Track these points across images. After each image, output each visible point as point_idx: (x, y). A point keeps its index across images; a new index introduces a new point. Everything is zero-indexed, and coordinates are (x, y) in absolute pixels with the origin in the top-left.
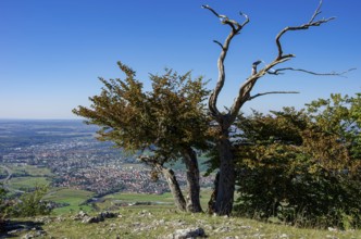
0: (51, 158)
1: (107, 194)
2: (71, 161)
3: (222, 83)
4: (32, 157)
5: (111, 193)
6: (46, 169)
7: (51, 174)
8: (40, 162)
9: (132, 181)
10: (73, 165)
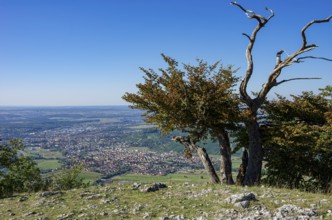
0: (62, 143)
1: (115, 175)
2: (80, 144)
3: (251, 71)
4: (45, 141)
5: (119, 174)
6: (58, 153)
7: (62, 157)
8: (52, 145)
9: (138, 163)
10: (83, 148)
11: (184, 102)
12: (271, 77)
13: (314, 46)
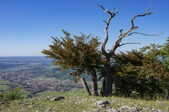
0: (10, 76)
1: (38, 92)
2: (20, 76)
3: (107, 39)
5: (40, 92)
6: (7, 81)
7: (10, 83)
8: (4, 77)
9: (50, 86)
10: (21, 78)
11: (74, 55)
12: (117, 42)
13: (137, 27)
